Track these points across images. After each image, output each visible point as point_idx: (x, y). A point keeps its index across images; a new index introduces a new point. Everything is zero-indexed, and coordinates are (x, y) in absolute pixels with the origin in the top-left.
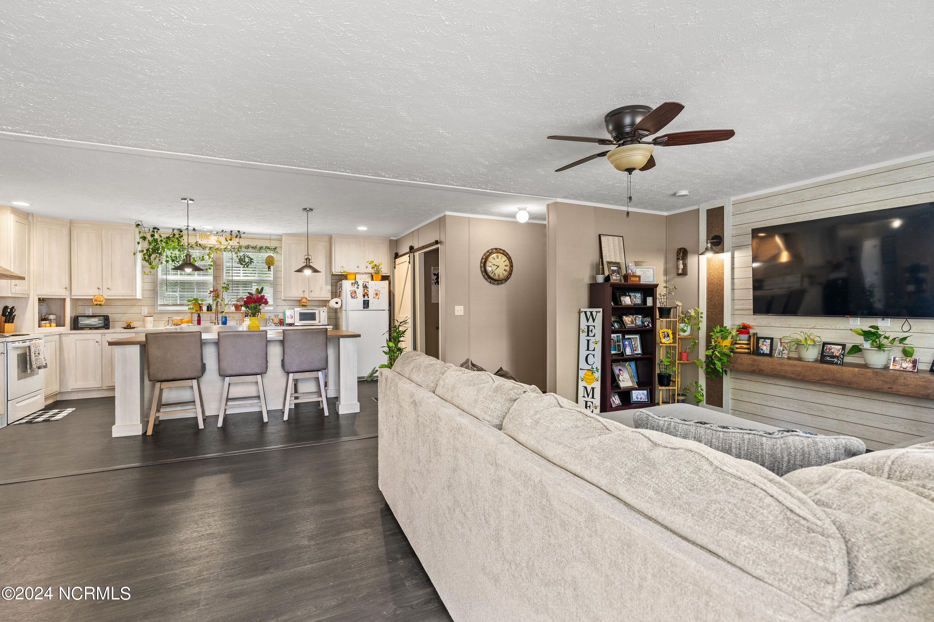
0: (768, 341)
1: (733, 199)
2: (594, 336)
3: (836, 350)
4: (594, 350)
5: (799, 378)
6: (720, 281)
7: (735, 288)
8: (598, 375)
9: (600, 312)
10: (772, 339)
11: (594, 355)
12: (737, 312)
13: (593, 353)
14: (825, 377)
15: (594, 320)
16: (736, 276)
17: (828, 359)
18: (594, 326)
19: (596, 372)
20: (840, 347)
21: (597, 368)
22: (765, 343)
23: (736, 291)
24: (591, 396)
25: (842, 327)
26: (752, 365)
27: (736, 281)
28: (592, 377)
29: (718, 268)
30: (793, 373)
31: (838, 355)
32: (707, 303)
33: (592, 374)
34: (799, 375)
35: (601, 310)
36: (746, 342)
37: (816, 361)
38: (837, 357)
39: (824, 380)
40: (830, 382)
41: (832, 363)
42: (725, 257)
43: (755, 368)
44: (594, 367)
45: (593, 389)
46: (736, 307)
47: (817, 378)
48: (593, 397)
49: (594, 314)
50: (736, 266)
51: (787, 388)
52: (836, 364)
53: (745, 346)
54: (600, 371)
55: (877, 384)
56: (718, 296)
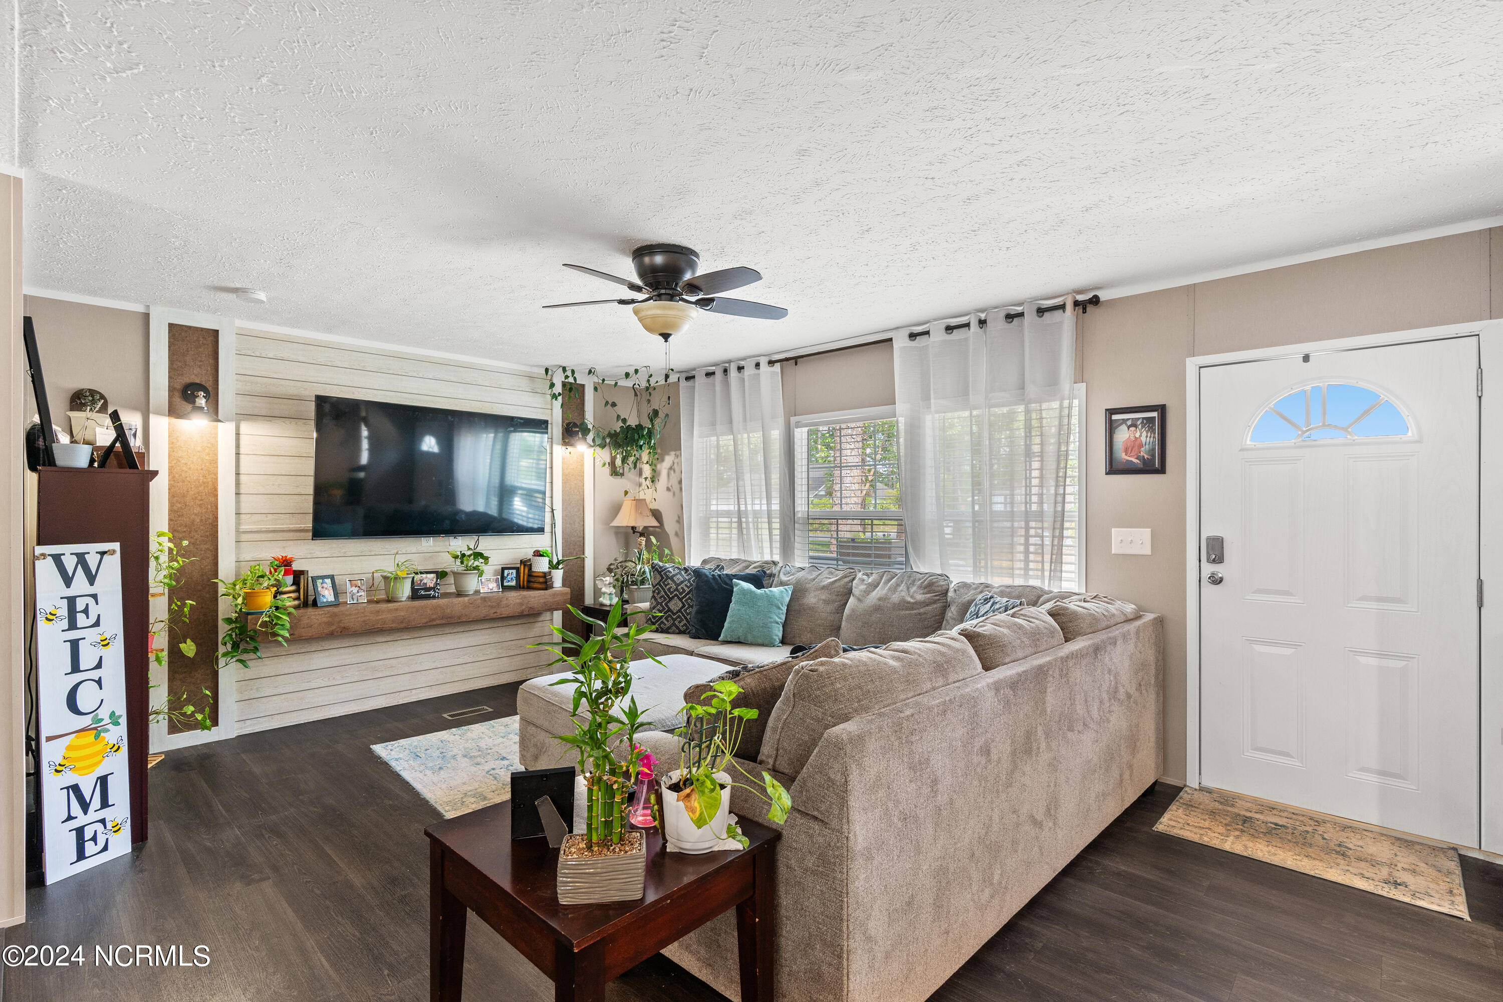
0: (328, 581)
1: (239, 323)
2: (97, 624)
3: (429, 580)
4: (99, 666)
5: (402, 626)
6: (204, 476)
7: (242, 491)
8: (119, 733)
9: (113, 552)
10: (332, 578)
11: (99, 682)
12: (244, 537)
13: (95, 674)
14: (434, 617)
15: (92, 579)
16: (243, 470)
17: (423, 593)
18: (95, 597)
19: (110, 727)
20: (432, 575)
21: (113, 714)
22: (325, 585)
23: (243, 498)
24: (96, 803)
25: (414, 551)
26: (330, 624)
27: (243, 478)
28: (99, 747)
29: (199, 449)
30: (393, 621)
31: (432, 585)
32: (170, 520)
33: (97, 737)
34: (402, 622)
35: (116, 546)
36: (293, 588)
37: (408, 598)
38: (433, 589)
39: (434, 620)
40: (438, 622)
41: (428, 597)
42: (225, 431)
43: (334, 627)
44: (104, 714)
45: (103, 781)
46: (244, 527)
47: (425, 621)
48: (105, 804)
49: (92, 561)
50: (243, 450)
51: (342, 650)
52: (434, 597)
53: (292, 595)
54: (123, 721)
55: (483, 612)
56: (200, 506)
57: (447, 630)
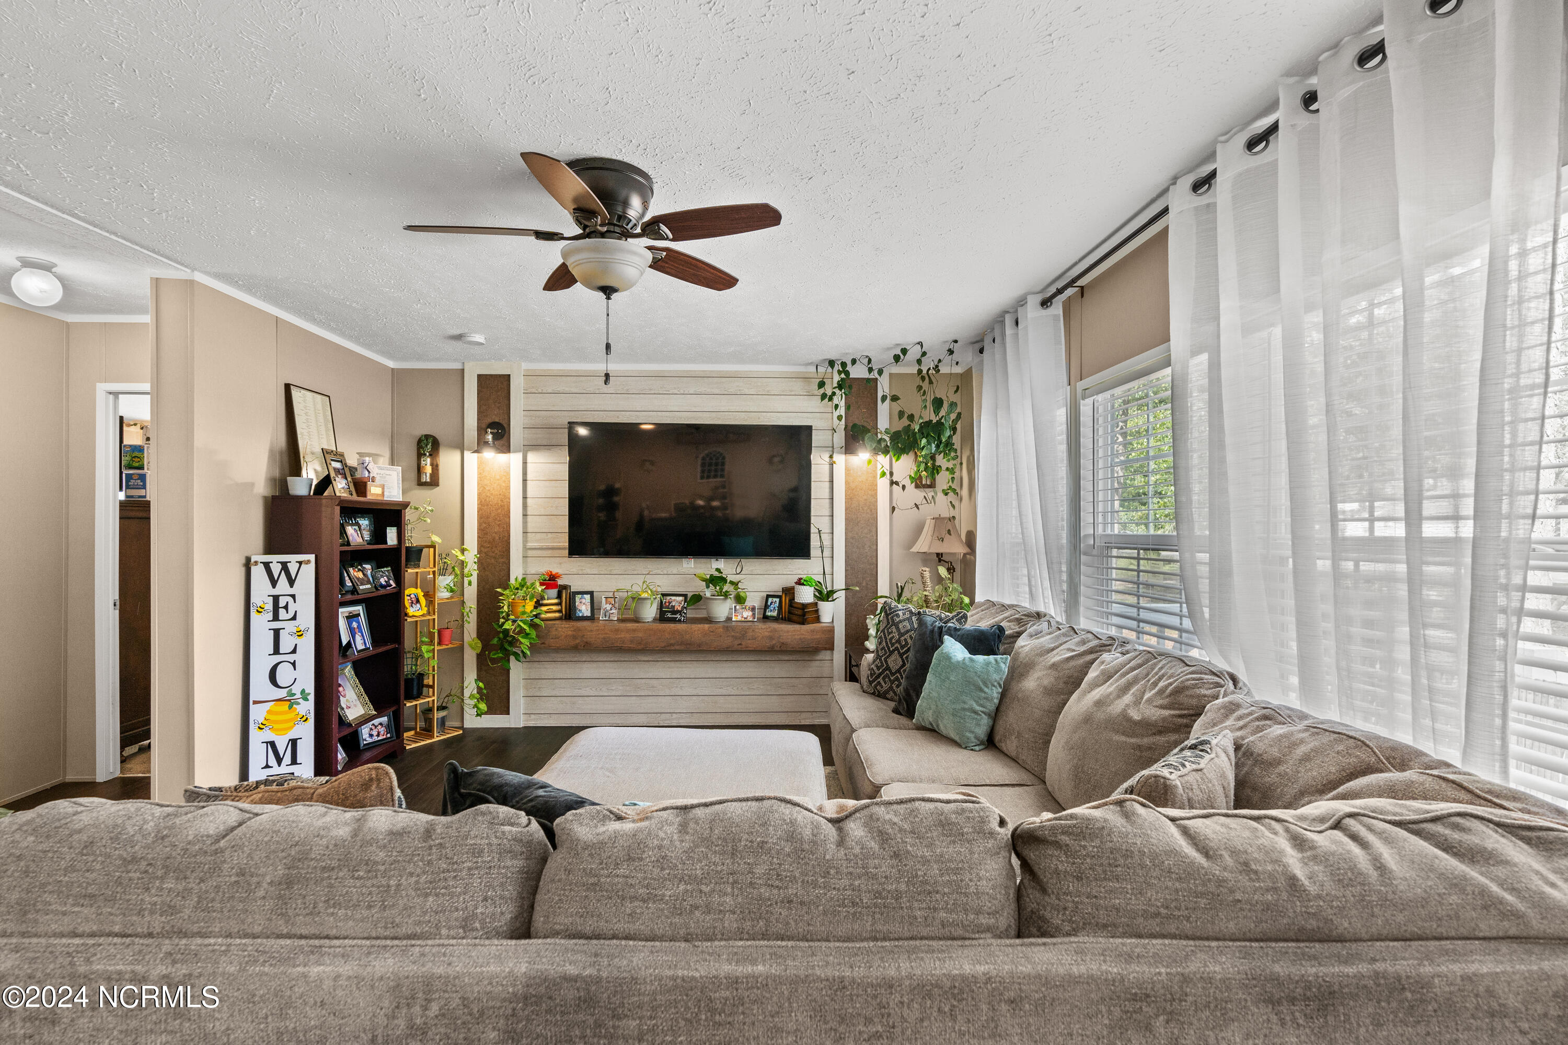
0: (588, 597)
1: (525, 366)
2: (294, 618)
3: (677, 602)
4: (294, 651)
5: (640, 647)
6: (502, 501)
7: (529, 513)
8: (307, 707)
9: (308, 562)
10: (591, 593)
11: (294, 664)
12: (530, 553)
13: (291, 658)
14: (672, 641)
15: (291, 582)
16: (529, 494)
17: (669, 615)
18: (293, 596)
19: (301, 701)
20: (681, 598)
21: (303, 691)
22: (583, 601)
23: (529, 519)
24: (287, 759)
25: (675, 571)
26: (575, 637)
27: (529, 501)
28: (292, 715)
29: (498, 477)
30: (632, 642)
31: (679, 609)
32: (479, 537)
33: (290, 707)
34: (640, 643)
35: (312, 557)
36: (556, 601)
37: (655, 620)
38: (679, 612)
39: (672, 645)
40: (677, 647)
41: (674, 620)
42: (514, 460)
43: (578, 641)
44: (296, 690)
45: (294, 742)
46: (530, 545)
47: (663, 644)
48: (294, 761)
49: (293, 568)
50: (529, 477)
51: (607, 664)
52: (680, 620)
53: (554, 608)
54: (312, 698)
55: (727, 642)
56: (499, 525)
57: (683, 657)
